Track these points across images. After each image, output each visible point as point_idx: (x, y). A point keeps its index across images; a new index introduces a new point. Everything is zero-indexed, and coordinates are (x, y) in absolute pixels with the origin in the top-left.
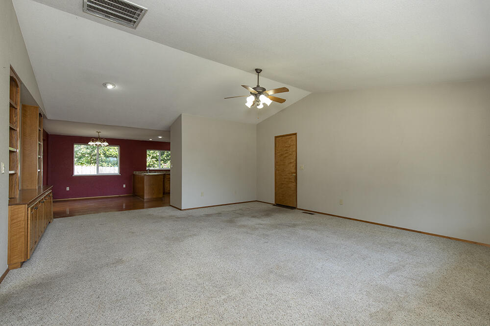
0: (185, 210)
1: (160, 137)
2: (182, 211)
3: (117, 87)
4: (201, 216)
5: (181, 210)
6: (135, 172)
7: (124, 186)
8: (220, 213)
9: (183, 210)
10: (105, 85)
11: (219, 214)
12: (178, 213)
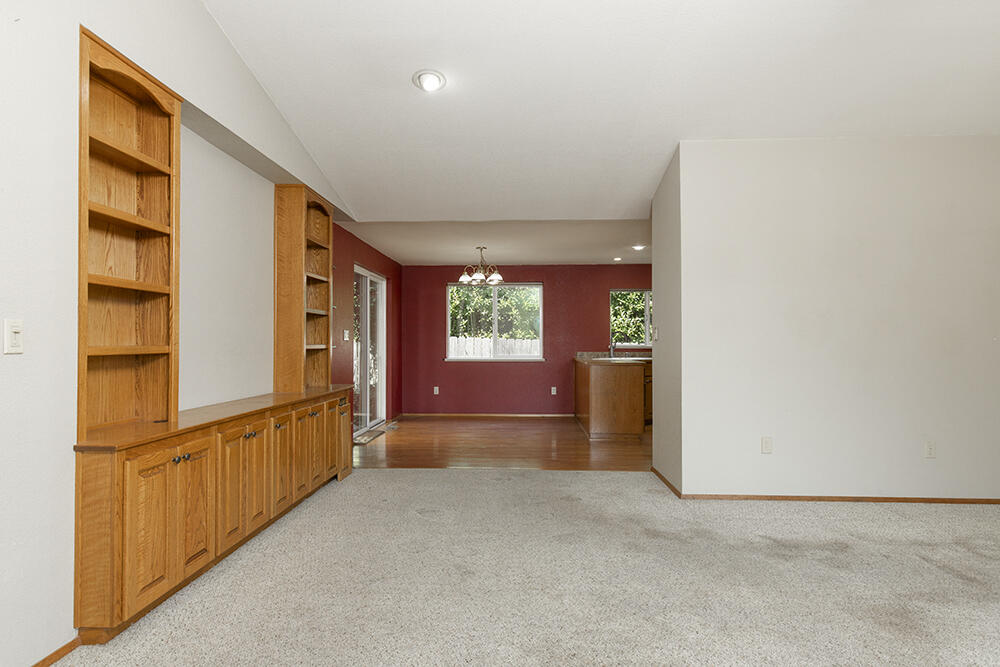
0: (694, 497)
1: (639, 248)
2: (679, 502)
3: (451, 82)
4: (749, 546)
5: (679, 494)
6: (579, 353)
7: (554, 391)
8: (842, 547)
9: (687, 497)
10: (417, 79)
11: (839, 552)
12: (659, 509)
